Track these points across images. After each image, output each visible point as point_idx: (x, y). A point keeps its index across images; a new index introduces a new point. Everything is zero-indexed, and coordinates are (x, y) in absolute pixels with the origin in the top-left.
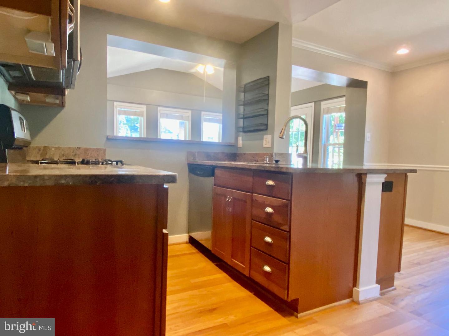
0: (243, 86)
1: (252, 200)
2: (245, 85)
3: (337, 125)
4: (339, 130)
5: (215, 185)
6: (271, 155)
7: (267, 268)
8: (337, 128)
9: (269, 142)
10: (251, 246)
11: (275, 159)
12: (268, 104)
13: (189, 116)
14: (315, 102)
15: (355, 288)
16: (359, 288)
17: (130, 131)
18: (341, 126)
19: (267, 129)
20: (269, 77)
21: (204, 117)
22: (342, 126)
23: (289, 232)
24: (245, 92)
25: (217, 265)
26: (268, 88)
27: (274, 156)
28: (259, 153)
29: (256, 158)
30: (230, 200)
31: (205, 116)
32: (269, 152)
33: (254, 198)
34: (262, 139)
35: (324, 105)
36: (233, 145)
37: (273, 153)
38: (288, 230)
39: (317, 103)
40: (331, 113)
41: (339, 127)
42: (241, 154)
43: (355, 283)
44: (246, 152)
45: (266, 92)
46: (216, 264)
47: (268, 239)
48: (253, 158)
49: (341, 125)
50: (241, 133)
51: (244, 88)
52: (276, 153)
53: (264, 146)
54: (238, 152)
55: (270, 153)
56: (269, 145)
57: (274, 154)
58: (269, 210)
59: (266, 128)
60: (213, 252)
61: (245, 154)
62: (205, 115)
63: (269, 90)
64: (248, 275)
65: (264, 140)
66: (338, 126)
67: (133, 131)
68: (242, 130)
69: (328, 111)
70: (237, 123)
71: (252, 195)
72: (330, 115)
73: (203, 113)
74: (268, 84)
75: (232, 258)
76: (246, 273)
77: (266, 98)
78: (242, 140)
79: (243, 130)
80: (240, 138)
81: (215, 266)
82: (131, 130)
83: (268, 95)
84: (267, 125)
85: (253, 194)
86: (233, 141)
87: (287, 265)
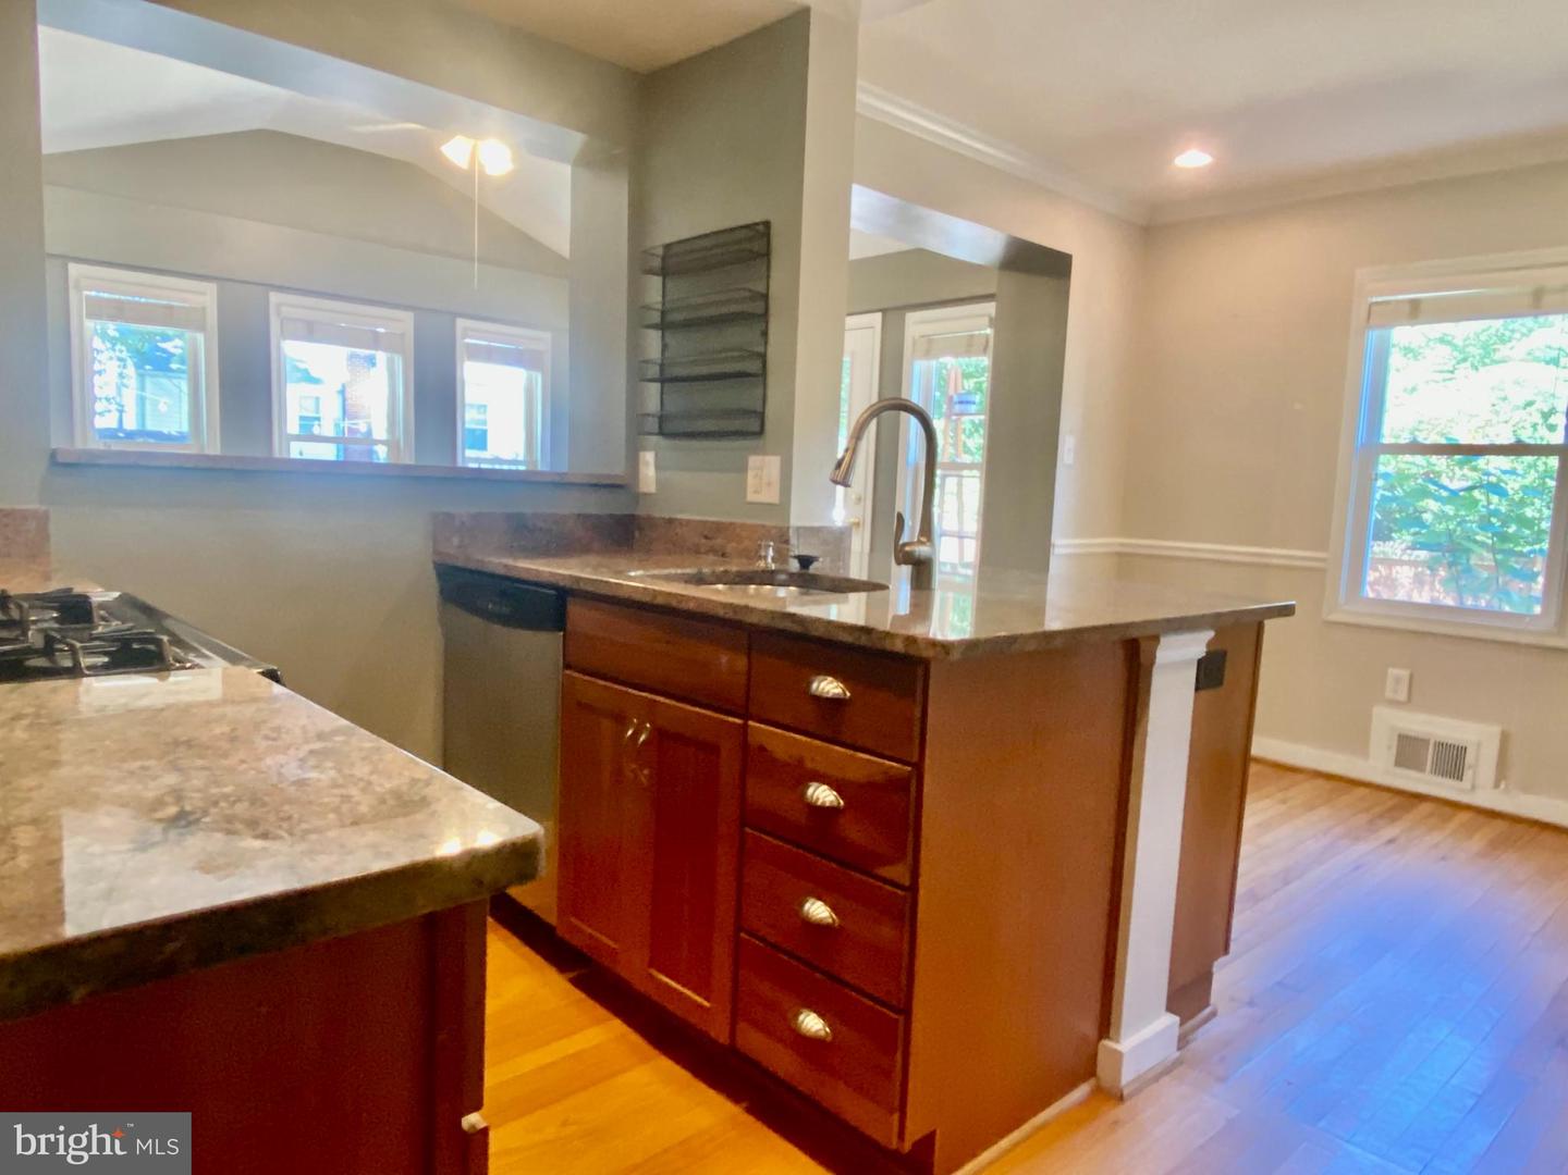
0: (660, 251)
1: (745, 745)
2: (667, 247)
3: (956, 399)
4: (962, 414)
5: (567, 666)
6: (782, 538)
7: (812, 1023)
8: (957, 408)
9: (769, 484)
10: (739, 928)
11: (797, 553)
12: (765, 334)
13: (402, 335)
14: (884, 311)
15: (1106, 1043)
16: (1118, 1041)
17: (133, 369)
18: (968, 402)
19: (760, 432)
20: (767, 224)
21: (468, 340)
22: (974, 403)
23: (913, 888)
24: (665, 272)
25: (575, 982)
26: (764, 268)
27: (793, 541)
28: (731, 524)
29: (719, 541)
30: (642, 738)
31: (471, 337)
32: (773, 524)
33: (753, 740)
34: (743, 469)
35: (916, 324)
36: (618, 482)
37: (788, 528)
38: (907, 882)
39: (893, 315)
40: (936, 357)
41: (963, 407)
42: (651, 520)
43: (1106, 1023)
44: (674, 516)
45: (761, 288)
46: (572, 975)
47: (818, 910)
48: (703, 541)
49: (970, 398)
50: (654, 439)
51: (664, 258)
52: (798, 528)
53: (751, 497)
54: (637, 513)
55: (781, 529)
56: (771, 496)
57: (791, 531)
58: (823, 795)
59: (756, 428)
60: (560, 932)
61: (671, 521)
62: (469, 333)
63: (768, 277)
64: (724, 1039)
65: (750, 474)
66: (961, 402)
67: (148, 367)
68: (656, 428)
69: (930, 348)
70: (634, 397)
71: (745, 726)
72: (934, 363)
73: (461, 323)
74: (766, 255)
75: (651, 965)
76: (719, 1032)
77: (758, 307)
78: (657, 467)
79: (660, 427)
80: (648, 457)
81: (569, 986)
82: (138, 366)
83: (765, 297)
84: (763, 413)
85: (751, 723)
86: (617, 469)
87: (901, 1019)
